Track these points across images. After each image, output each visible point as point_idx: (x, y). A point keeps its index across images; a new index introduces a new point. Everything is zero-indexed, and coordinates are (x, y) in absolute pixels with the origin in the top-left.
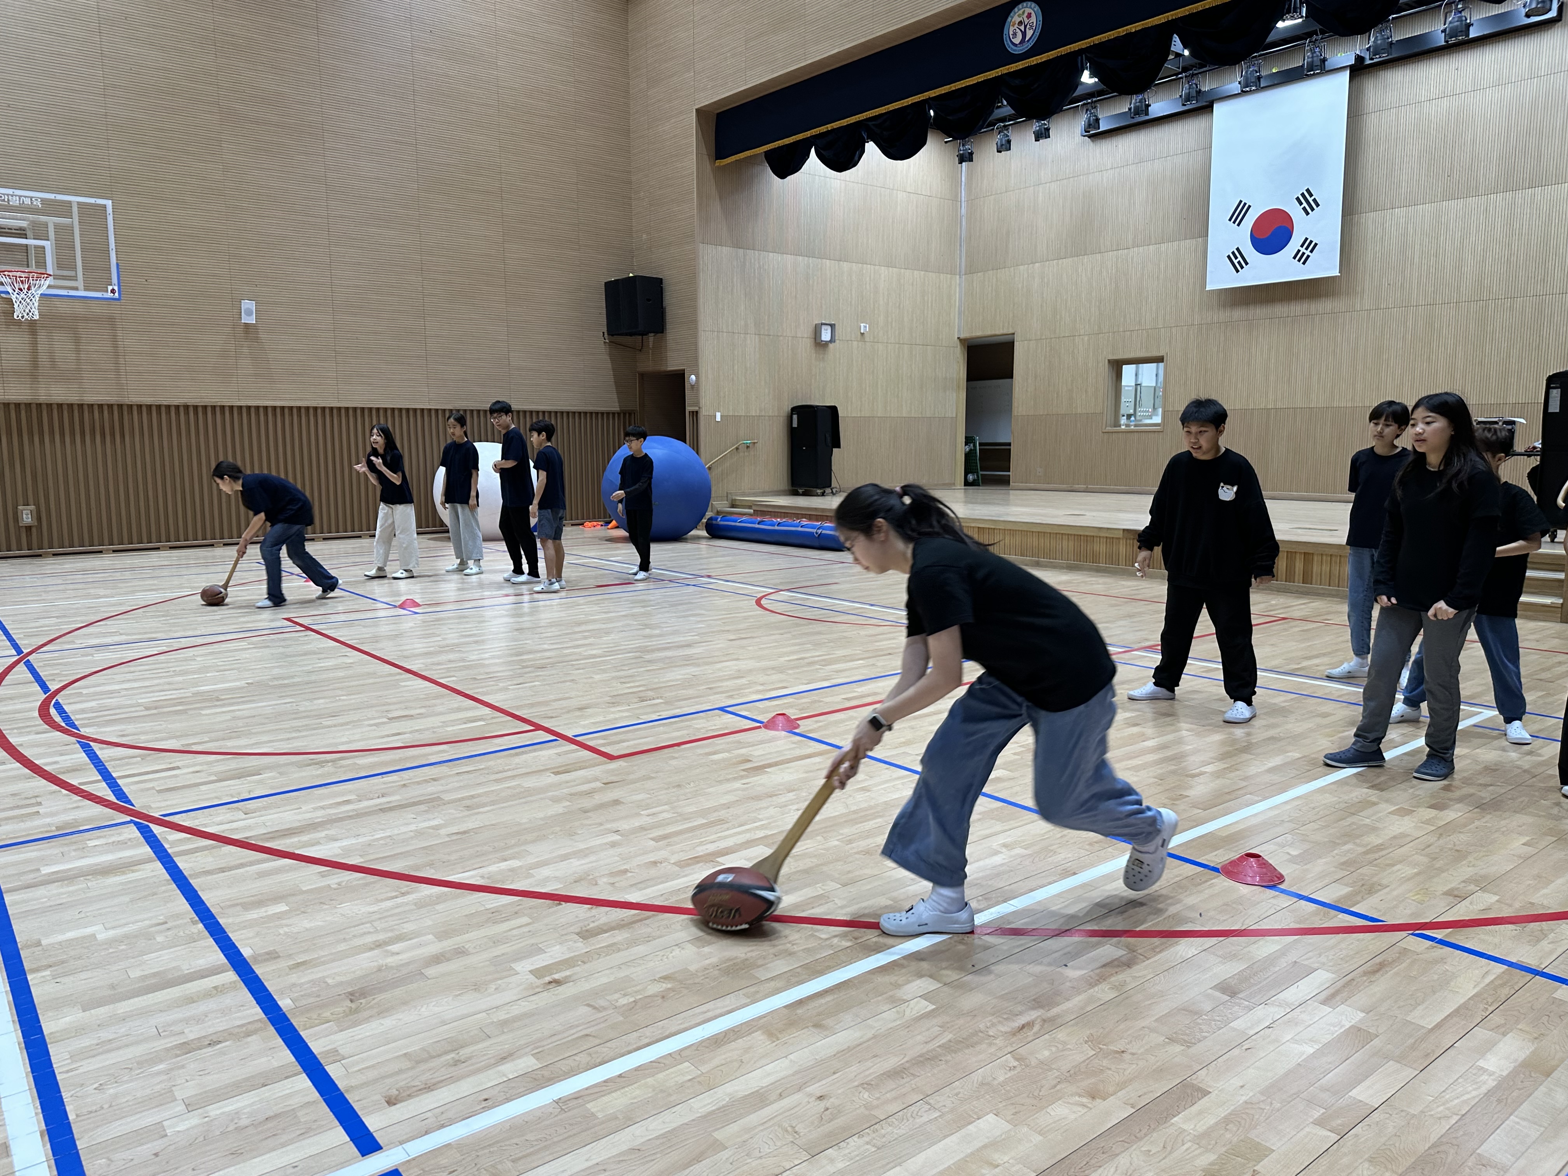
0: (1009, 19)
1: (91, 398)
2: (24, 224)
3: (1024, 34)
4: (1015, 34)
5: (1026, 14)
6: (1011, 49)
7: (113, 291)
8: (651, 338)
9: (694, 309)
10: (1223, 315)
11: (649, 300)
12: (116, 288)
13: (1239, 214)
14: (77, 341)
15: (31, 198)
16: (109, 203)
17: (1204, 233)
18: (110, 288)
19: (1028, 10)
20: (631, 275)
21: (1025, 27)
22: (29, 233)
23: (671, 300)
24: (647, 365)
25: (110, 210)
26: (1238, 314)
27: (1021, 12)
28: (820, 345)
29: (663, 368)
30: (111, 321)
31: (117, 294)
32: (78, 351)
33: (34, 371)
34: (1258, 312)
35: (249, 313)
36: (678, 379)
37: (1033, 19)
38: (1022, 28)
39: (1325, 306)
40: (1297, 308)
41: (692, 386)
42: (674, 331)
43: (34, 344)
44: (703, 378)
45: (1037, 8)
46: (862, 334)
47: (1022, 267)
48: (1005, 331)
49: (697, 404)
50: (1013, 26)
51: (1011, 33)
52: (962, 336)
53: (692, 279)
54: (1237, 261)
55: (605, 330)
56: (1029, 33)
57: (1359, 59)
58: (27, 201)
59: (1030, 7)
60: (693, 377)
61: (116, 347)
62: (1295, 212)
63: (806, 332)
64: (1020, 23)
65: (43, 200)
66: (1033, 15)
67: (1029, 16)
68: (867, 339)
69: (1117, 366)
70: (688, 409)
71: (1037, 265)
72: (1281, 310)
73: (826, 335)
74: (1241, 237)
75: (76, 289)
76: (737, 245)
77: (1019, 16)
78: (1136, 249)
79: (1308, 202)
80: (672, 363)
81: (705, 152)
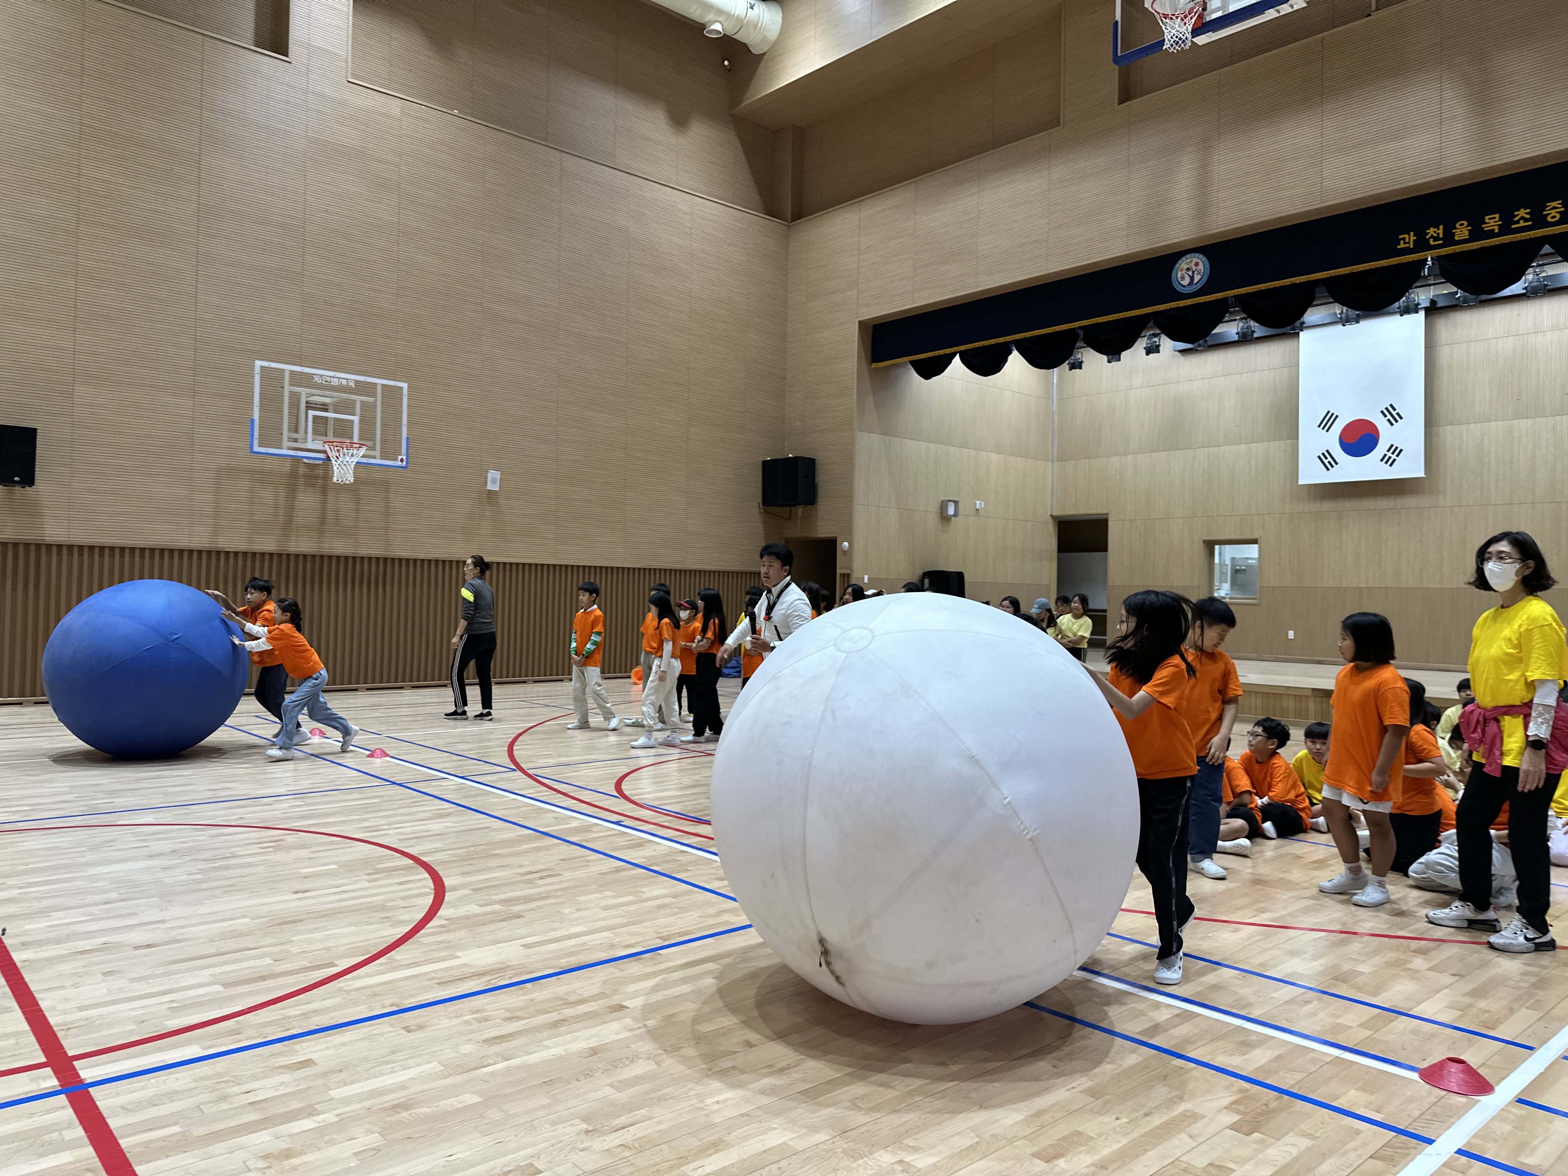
0: (1177, 266)
1: (364, 552)
2: (327, 400)
3: (1192, 278)
4: (1183, 278)
5: (1194, 263)
6: (1179, 289)
7: (402, 460)
8: (800, 510)
9: (850, 486)
10: (1315, 507)
11: (806, 477)
12: (404, 458)
13: (1327, 421)
14: (358, 502)
15: (348, 379)
16: (405, 386)
17: (1294, 435)
18: (400, 457)
19: (1195, 260)
20: (790, 456)
21: (1193, 272)
22: (331, 408)
23: (823, 477)
24: (795, 531)
25: (405, 392)
26: (1327, 506)
27: (1189, 261)
28: (945, 518)
29: (812, 535)
30: (385, 485)
31: (404, 463)
32: (357, 510)
33: (321, 528)
34: (1348, 505)
35: (494, 481)
36: (831, 544)
37: (1201, 267)
38: (1190, 273)
39: (1410, 502)
40: (1383, 503)
41: (845, 552)
42: (824, 504)
43: (324, 503)
44: (855, 545)
45: (1204, 259)
46: (977, 510)
47: (1114, 458)
48: (1099, 511)
49: (850, 567)
50: (1181, 271)
51: (1179, 276)
52: (1055, 514)
53: (849, 459)
54: (1327, 460)
55: (760, 501)
56: (1197, 278)
57: (1433, 302)
58: (344, 382)
59: (1198, 258)
60: (846, 544)
61: (387, 507)
62: (1381, 423)
63: (934, 507)
64: (1188, 269)
65: (356, 382)
66: (1201, 264)
67: (1197, 264)
68: (981, 513)
69: (1210, 545)
70: (839, 571)
71: (1129, 457)
72: (1368, 504)
73: (951, 511)
74: (1331, 440)
75: (374, 457)
76: (885, 433)
77: (1187, 264)
78: (1227, 447)
79: (1392, 415)
80: (823, 531)
81: (863, 355)
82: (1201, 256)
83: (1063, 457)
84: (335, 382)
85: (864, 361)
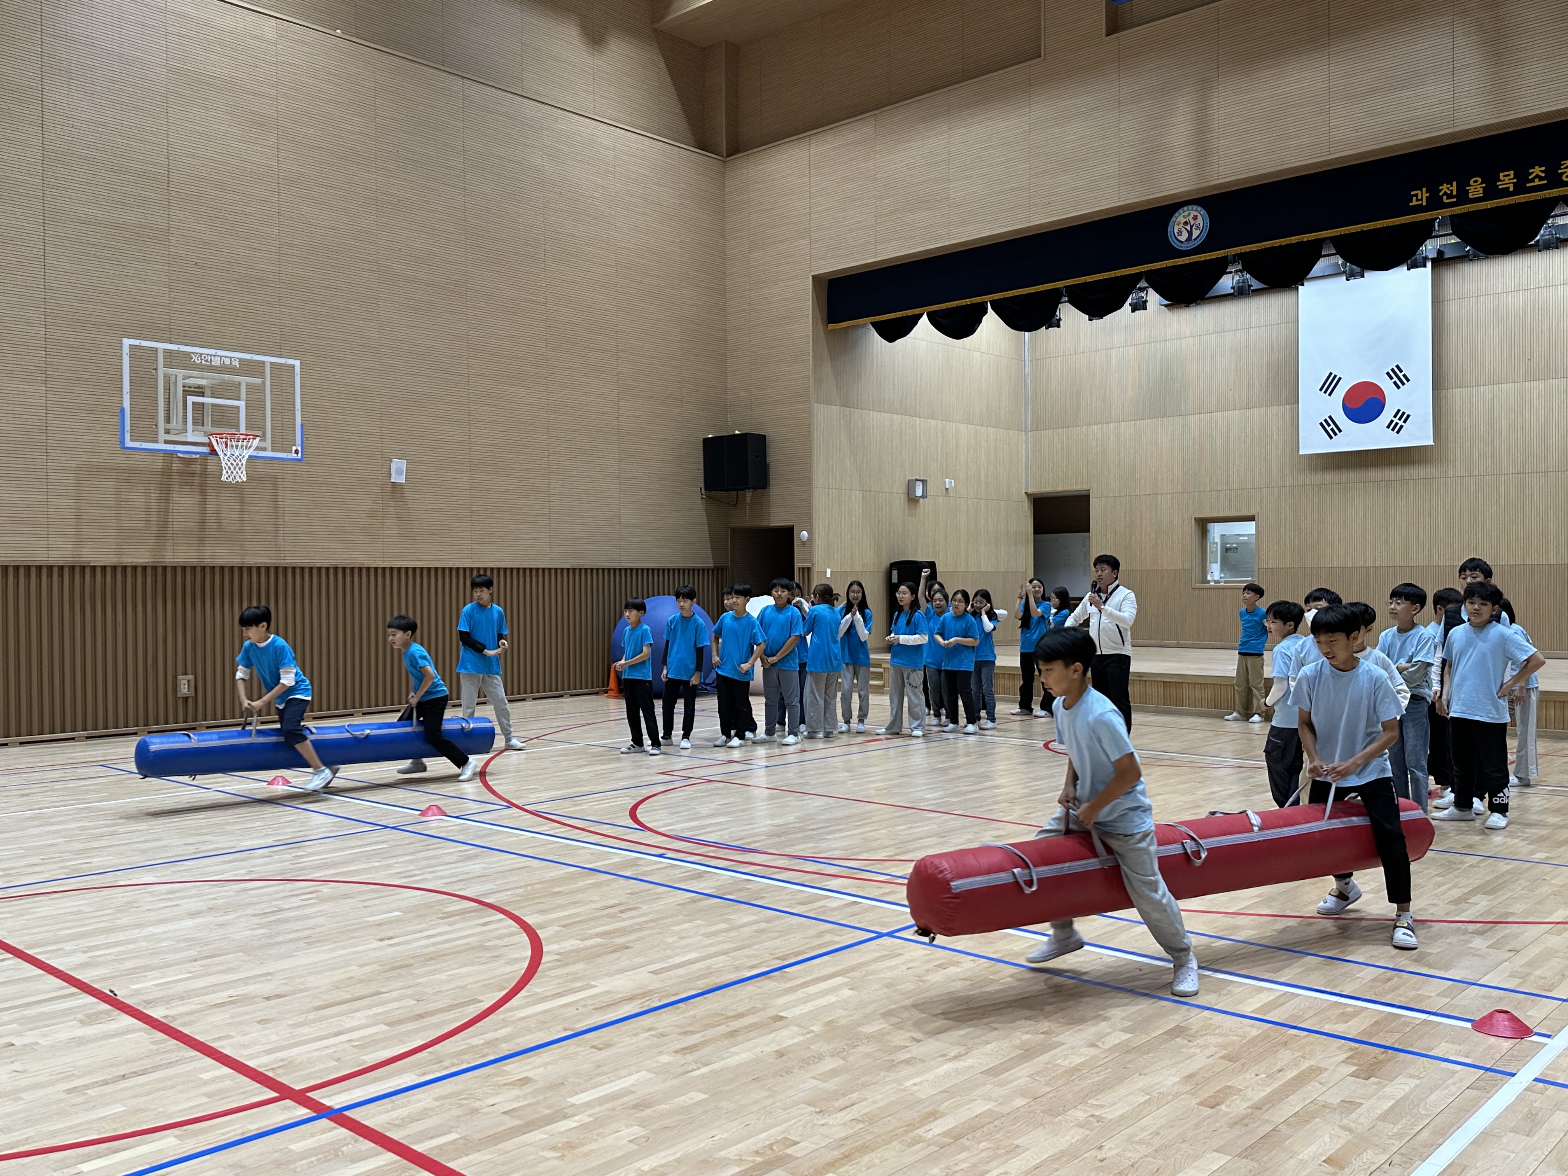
0: (1174, 219)
1: (251, 560)
2: (203, 382)
3: (1190, 233)
4: (1180, 233)
5: (1192, 216)
6: (1176, 245)
7: (296, 452)
8: (749, 494)
9: (808, 467)
10: (1318, 478)
11: (757, 457)
12: (299, 449)
13: (1330, 384)
14: (242, 502)
15: (231, 358)
16: (297, 363)
17: (1294, 399)
18: (294, 448)
19: (1193, 213)
20: (737, 432)
21: (1191, 227)
22: (208, 392)
23: (774, 456)
24: (746, 519)
25: (298, 370)
26: (1331, 477)
27: (1186, 213)
28: (912, 500)
29: (764, 524)
30: (274, 481)
31: (300, 455)
32: (242, 511)
33: (201, 534)
34: (1353, 475)
35: (399, 472)
36: (787, 534)
37: (1200, 221)
38: (1188, 227)
39: (1417, 472)
40: (1391, 474)
41: (804, 543)
42: (776, 488)
43: (203, 504)
44: (816, 536)
45: (1203, 212)
46: (947, 489)
47: (1095, 427)
48: (1078, 488)
49: (811, 560)
50: (1178, 225)
51: (1176, 231)
52: (1030, 491)
53: (807, 438)
54: (1330, 428)
55: (702, 485)
56: (1196, 233)
57: (1440, 253)
58: (227, 362)
59: (1196, 210)
60: (805, 533)
61: (276, 507)
62: (1387, 386)
63: (900, 489)
64: (1186, 223)
65: (240, 360)
66: (1199, 217)
67: (1195, 218)
68: (951, 494)
69: (1203, 524)
70: (797, 565)
71: (1112, 425)
72: (1374, 474)
73: (919, 493)
74: (1334, 405)
75: (265, 449)
76: (845, 405)
77: (1184, 217)
78: (1219, 414)
79: (1399, 377)
80: (777, 519)
81: (819, 317)
82: (1199, 209)
83: (1037, 427)
84: (216, 362)
85: (820, 321)
